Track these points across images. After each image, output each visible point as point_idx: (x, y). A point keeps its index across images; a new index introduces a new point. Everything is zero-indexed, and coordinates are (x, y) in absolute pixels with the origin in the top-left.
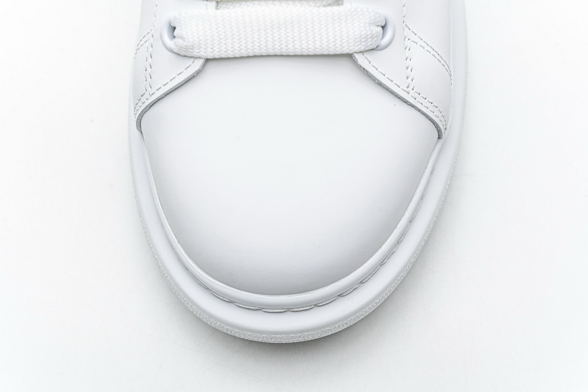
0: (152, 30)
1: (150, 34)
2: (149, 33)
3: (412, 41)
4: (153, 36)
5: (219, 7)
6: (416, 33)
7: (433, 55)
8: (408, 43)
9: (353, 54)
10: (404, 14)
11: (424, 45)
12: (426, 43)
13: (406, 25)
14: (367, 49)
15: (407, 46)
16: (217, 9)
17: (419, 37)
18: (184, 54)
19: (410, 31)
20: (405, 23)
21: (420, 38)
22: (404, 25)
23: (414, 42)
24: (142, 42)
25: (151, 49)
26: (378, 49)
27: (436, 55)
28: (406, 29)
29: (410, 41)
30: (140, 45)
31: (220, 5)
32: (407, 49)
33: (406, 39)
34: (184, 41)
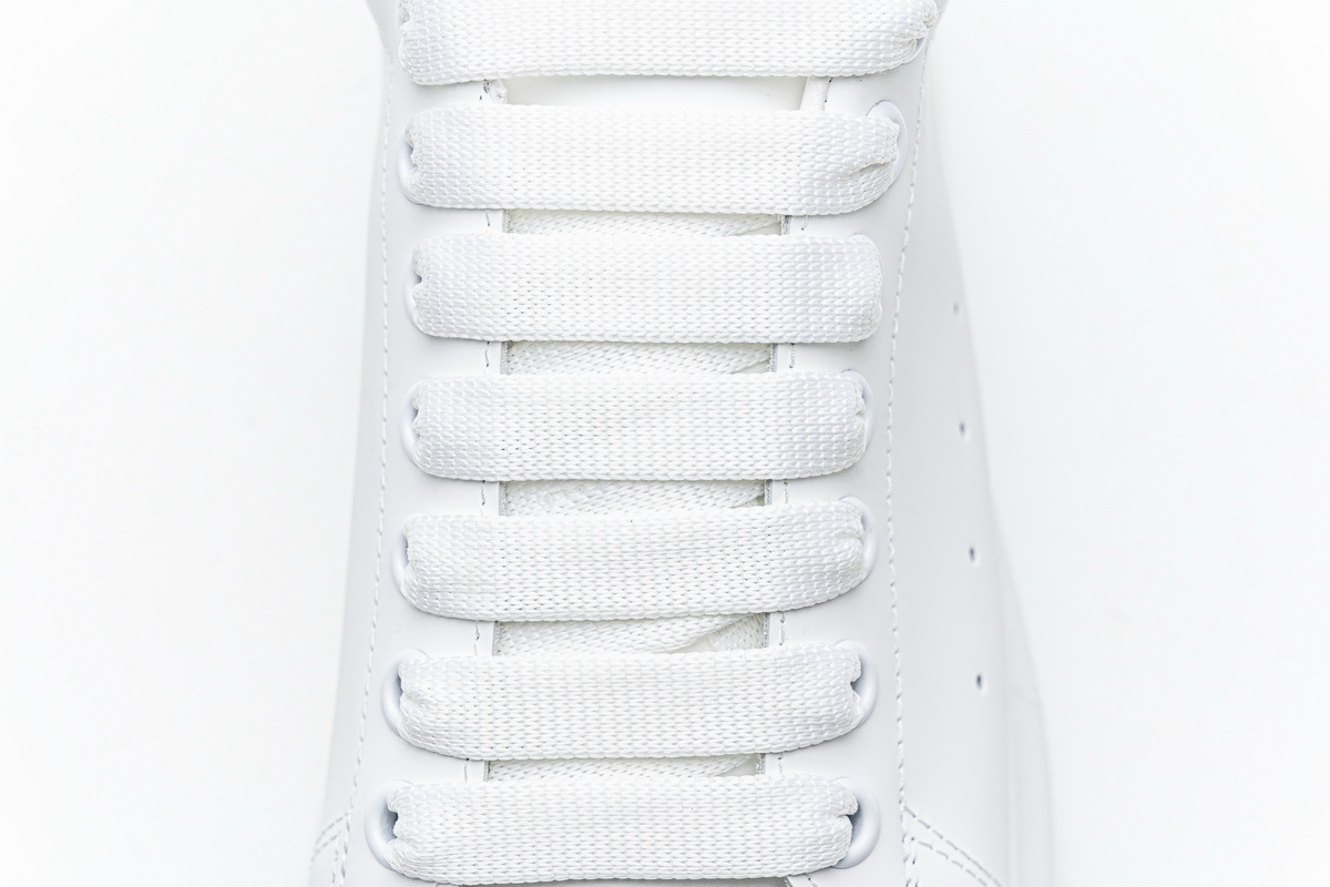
0: (347, 815)
1: (343, 823)
2: (341, 819)
3: (921, 843)
4: (348, 827)
5: (492, 774)
6: (928, 823)
7: (969, 871)
8: (911, 848)
9: (785, 878)
10: (902, 784)
11: (948, 849)
12: (952, 845)
13: (906, 809)
14: (818, 867)
15: (909, 855)
16: (488, 778)
17: (935, 832)
18: (416, 874)
19: (916, 819)
20: (903, 804)
21: (938, 834)
22: (902, 809)
23: (925, 845)
24: (326, 839)
25: (343, 857)
26: (842, 865)
27: (974, 869)
28: (906, 816)
29: (915, 842)
30: (323, 842)
31: (494, 769)
32: (909, 862)
33: (907, 839)
34: (415, 847)
